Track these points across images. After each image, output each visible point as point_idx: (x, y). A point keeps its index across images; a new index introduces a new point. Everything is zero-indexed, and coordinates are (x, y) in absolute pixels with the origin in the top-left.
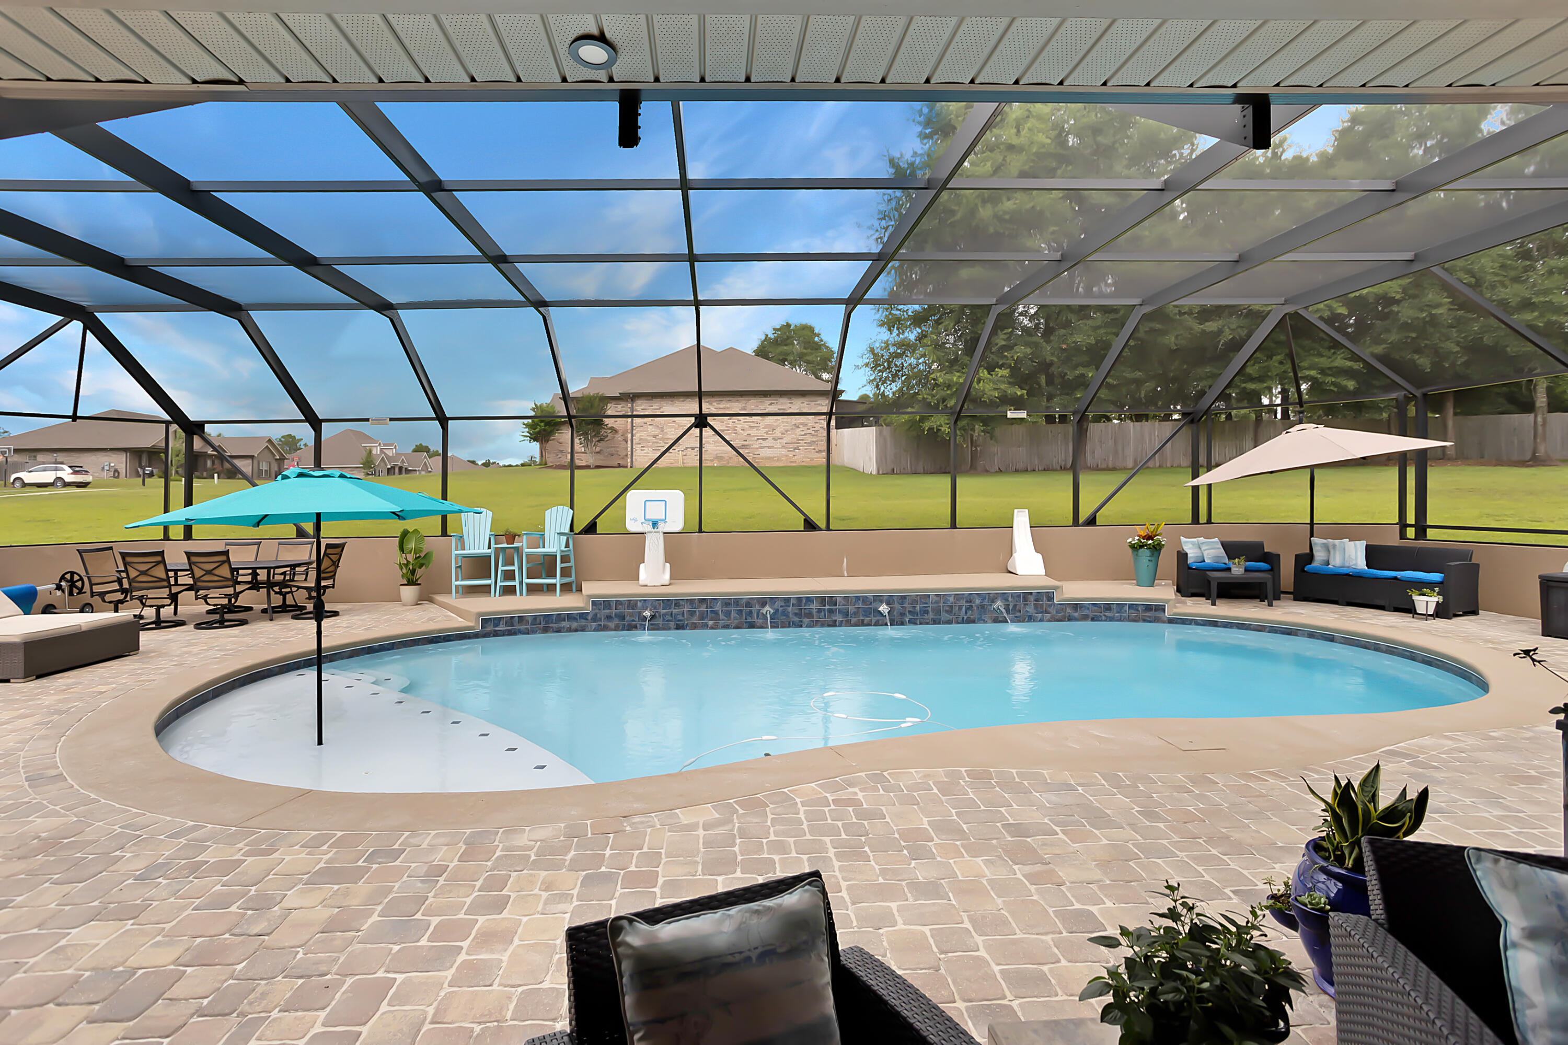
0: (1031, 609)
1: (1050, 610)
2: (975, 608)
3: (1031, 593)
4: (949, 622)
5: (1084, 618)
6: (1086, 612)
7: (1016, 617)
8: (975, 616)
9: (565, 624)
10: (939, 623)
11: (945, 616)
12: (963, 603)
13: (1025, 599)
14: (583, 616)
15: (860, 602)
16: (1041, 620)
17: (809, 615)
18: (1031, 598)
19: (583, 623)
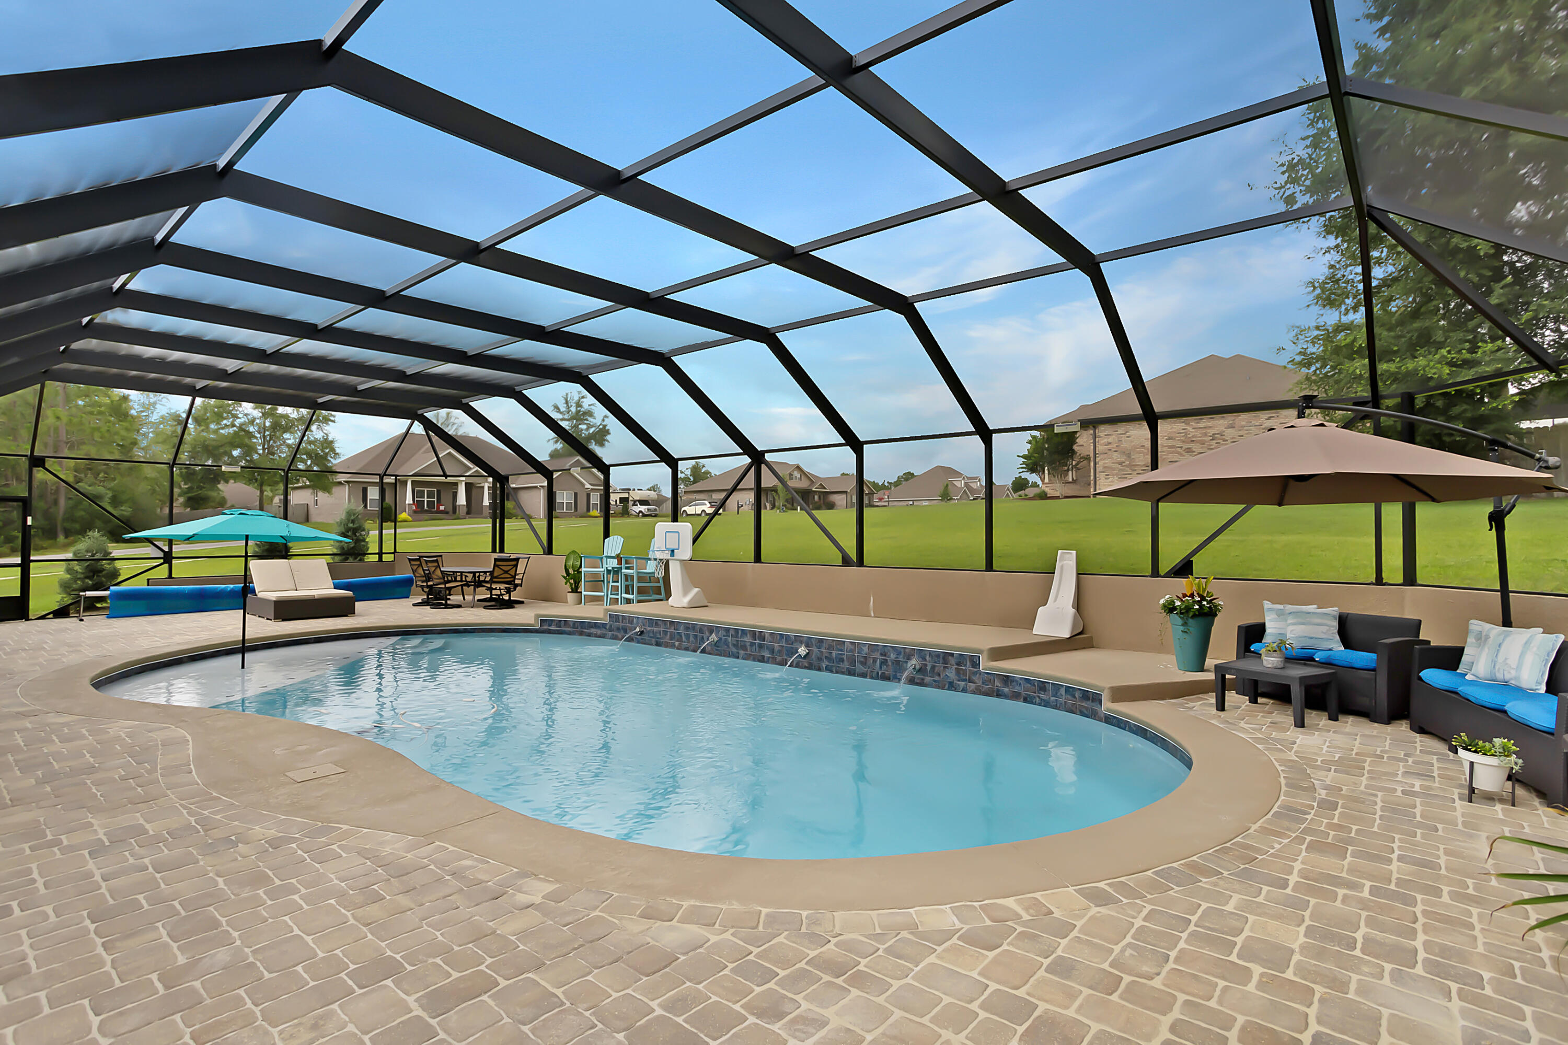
0: (951, 674)
1: (974, 678)
2: (890, 663)
3: (952, 655)
4: (863, 675)
5: (1015, 696)
6: (1017, 689)
7: (935, 681)
8: (890, 672)
9: (593, 631)
10: (854, 675)
11: (860, 668)
12: (877, 655)
13: (945, 662)
14: (604, 625)
15: (784, 640)
16: (964, 690)
17: (744, 648)
18: (952, 661)
19: (604, 631)
